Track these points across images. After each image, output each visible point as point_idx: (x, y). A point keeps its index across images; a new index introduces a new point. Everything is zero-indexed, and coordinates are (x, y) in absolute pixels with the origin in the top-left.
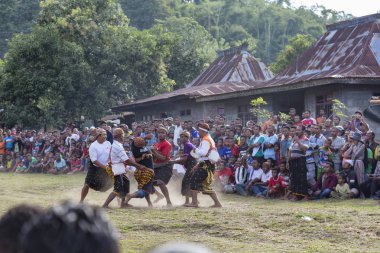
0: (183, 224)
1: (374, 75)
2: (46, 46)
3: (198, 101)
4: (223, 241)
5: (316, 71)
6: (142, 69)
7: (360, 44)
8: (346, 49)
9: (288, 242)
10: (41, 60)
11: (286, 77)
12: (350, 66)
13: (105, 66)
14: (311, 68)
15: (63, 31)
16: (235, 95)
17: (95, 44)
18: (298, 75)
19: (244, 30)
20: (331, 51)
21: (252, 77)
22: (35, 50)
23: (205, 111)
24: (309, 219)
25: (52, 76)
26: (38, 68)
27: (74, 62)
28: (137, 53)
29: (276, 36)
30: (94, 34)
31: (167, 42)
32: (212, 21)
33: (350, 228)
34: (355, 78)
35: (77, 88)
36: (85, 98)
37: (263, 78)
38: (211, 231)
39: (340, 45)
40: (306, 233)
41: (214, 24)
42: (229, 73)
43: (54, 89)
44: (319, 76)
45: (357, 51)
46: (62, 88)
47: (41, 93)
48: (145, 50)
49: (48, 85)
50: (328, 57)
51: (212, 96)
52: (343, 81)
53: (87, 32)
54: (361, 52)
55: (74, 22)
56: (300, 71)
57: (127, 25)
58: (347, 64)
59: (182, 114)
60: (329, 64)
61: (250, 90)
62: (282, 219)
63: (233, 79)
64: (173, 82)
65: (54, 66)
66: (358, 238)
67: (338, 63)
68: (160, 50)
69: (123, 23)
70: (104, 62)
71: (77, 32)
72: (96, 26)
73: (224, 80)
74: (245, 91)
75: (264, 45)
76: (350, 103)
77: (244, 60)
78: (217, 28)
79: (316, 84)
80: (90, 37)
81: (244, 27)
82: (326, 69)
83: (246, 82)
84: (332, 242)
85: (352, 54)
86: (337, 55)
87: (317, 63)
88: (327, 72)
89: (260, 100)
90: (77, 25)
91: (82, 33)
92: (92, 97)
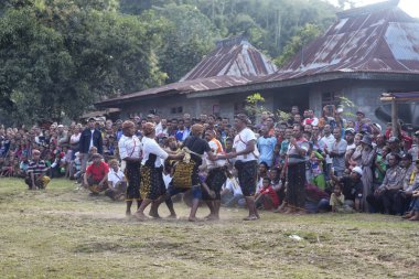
0: (144, 242)
1: (388, 69)
2: (21, 32)
3: (189, 96)
4: (190, 264)
5: (323, 65)
6: (130, 60)
7: (374, 34)
8: (358, 39)
9: (268, 267)
10: (15, 47)
11: (289, 71)
12: (362, 59)
13: (87, 56)
14: (317, 61)
15: (40, 15)
16: (231, 91)
17: (77, 31)
18: (304, 69)
19: (251, 20)
20: (341, 42)
21: (253, 71)
22: (8, 36)
23: (198, 108)
24: (298, 238)
25: (26, 66)
26: (11, 56)
27: (52, 50)
28: (123, 42)
29: (288, 27)
30: (76, 19)
31: (159, 30)
32: (217, 9)
33: (347, 251)
34: (366, 73)
35: (56, 80)
36: (65, 92)
37: (266, 72)
38: (177, 252)
39: (352, 35)
40: (293, 256)
41: (218, 13)
42: (227, 66)
43: (28, 80)
44: (327, 70)
45: (370, 42)
46: (37, 80)
47: (14, 85)
48: (132, 39)
49: (22, 76)
50: (337, 48)
51: (206, 91)
52: (353, 76)
53: (68, 17)
54: (375, 43)
55: (54, 6)
56: (305, 64)
57: (114, 10)
58: (359, 57)
59: (174, 111)
60: (339, 57)
61: (248, 85)
62: (265, 238)
63: (232, 72)
64: (165, 75)
65: (30, 54)
66: (356, 263)
67: (348, 55)
68: (151, 39)
69: (109, 7)
70: (87, 51)
71: (56, 17)
72: (78, 10)
73: (221, 73)
74: (243, 86)
75: (273, 37)
76: (360, 101)
77: (244, 52)
78: (222, 17)
79: (322, 79)
80: (71, 23)
81: (252, 17)
82: (335, 62)
83: (245, 76)
84: (323, 267)
85: (364, 45)
86: (348, 46)
87: (325, 55)
88: (336, 66)
89: (257, 96)
90: (57, 9)
91: (62, 18)
92: (73, 92)
